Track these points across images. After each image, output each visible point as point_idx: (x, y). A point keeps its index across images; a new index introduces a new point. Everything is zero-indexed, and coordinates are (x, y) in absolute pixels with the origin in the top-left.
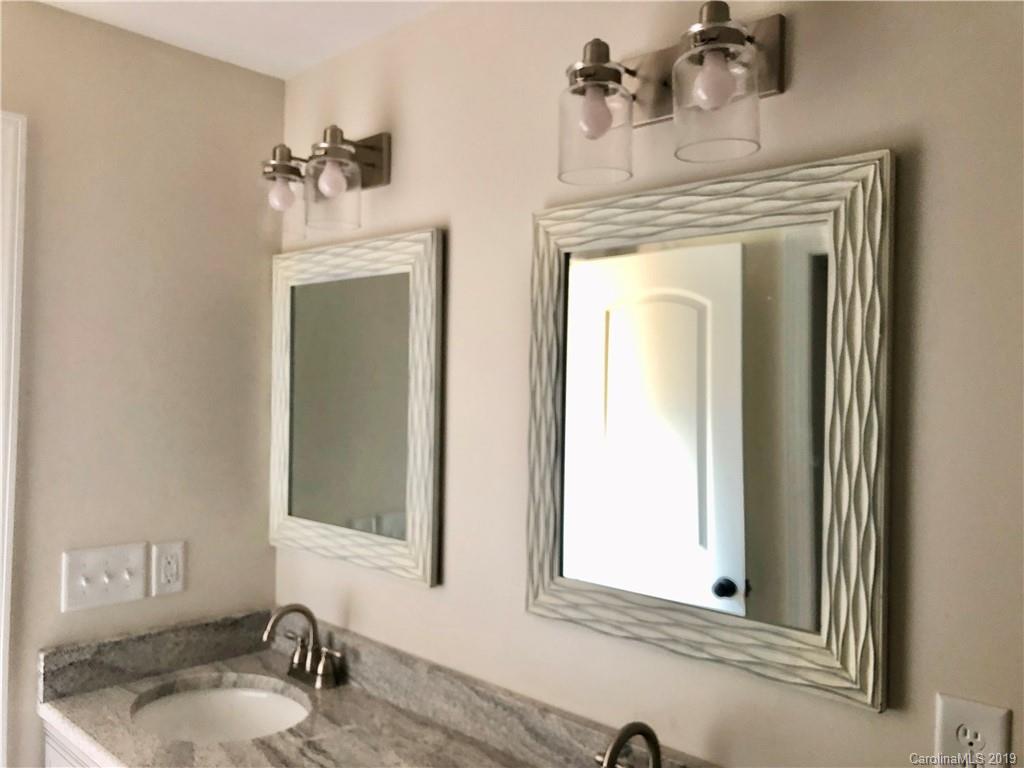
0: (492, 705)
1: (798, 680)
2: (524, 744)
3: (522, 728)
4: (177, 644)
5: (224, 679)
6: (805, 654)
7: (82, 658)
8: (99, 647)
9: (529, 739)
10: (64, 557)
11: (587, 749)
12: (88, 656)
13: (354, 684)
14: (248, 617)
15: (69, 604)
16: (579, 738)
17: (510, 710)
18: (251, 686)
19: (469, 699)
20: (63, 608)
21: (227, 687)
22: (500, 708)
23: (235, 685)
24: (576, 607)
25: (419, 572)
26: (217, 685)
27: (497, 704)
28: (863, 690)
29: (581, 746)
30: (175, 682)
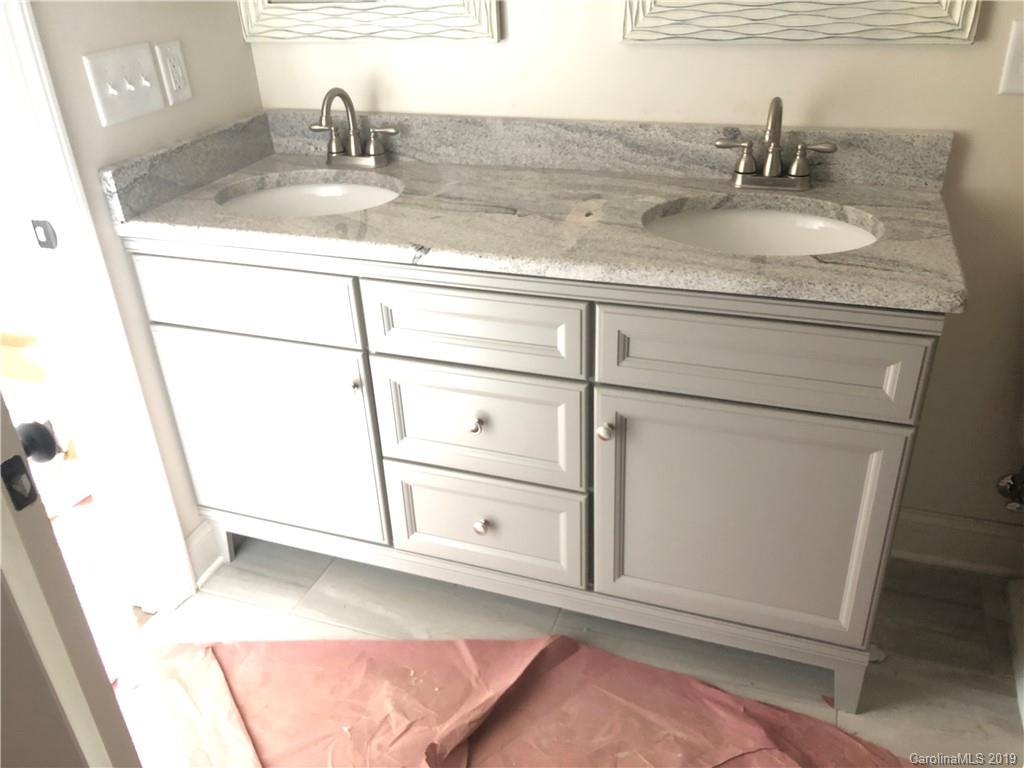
0: (585, 134)
1: (907, 35)
2: (623, 158)
3: (620, 146)
4: (207, 154)
5: (267, 180)
6: (914, 12)
7: (142, 173)
8: (151, 160)
9: (628, 153)
10: (86, 61)
11: (694, 143)
12: (146, 171)
13: (403, 159)
14: (252, 121)
15: (108, 115)
16: (684, 138)
17: (609, 133)
18: (296, 182)
19: (557, 136)
20: (104, 123)
21: (272, 188)
22: (595, 136)
23: (279, 184)
24: (682, 22)
25: (484, 27)
26: (262, 187)
27: (590, 132)
28: (963, 29)
29: (687, 144)
30: (227, 189)
